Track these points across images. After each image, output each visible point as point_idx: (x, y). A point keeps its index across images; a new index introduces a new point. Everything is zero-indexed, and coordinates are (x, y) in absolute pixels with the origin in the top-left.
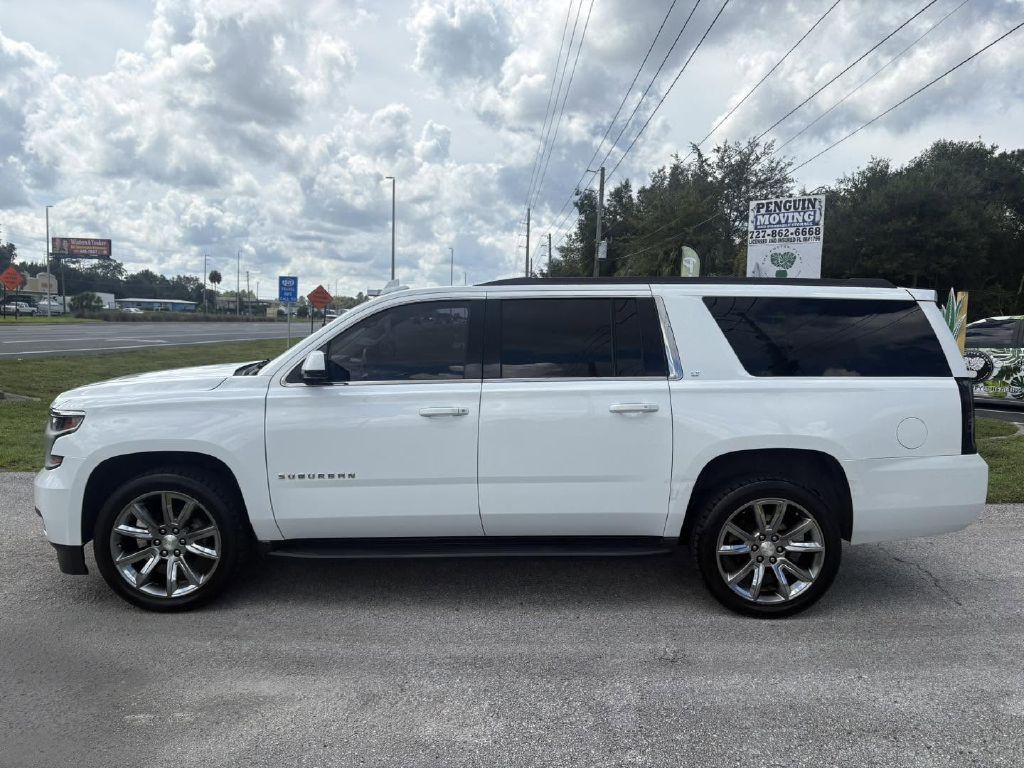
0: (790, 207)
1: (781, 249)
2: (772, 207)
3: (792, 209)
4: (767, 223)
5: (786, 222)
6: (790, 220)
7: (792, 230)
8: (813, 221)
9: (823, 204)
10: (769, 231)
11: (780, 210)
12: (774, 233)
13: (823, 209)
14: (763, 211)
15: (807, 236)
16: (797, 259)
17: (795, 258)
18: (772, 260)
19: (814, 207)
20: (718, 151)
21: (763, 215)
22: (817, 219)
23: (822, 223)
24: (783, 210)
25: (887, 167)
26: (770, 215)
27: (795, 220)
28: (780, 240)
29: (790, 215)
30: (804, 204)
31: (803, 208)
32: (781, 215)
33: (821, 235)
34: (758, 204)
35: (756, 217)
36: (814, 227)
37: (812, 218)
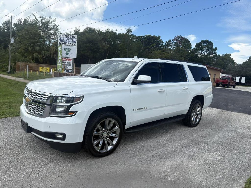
0: (69, 37)
1: (67, 47)
2: (64, 36)
3: (69, 38)
4: (63, 40)
5: (68, 41)
6: (69, 40)
7: (70, 43)
8: (75, 41)
9: (77, 38)
10: (64, 42)
11: (66, 37)
12: (65, 43)
13: (77, 39)
14: (62, 37)
15: (73, 45)
16: (71, 51)
17: (70, 50)
18: (65, 50)
19: (75, 38)
20: (41, 18)
21: (62, 38)
22: (76, 41)
23: (77, 42)
24: (67, 38)
25: (80, 30)
26: (64, 38)
27: (70, 41)
28: (67, 45)
29: (69, 39)
30: (72, 37)
31: (72, 38)
32: (67, 39)
33: (77, 45)
34: (61, 35)
35: (60, 38)
36: (75, 43)
37: (74, 41)
